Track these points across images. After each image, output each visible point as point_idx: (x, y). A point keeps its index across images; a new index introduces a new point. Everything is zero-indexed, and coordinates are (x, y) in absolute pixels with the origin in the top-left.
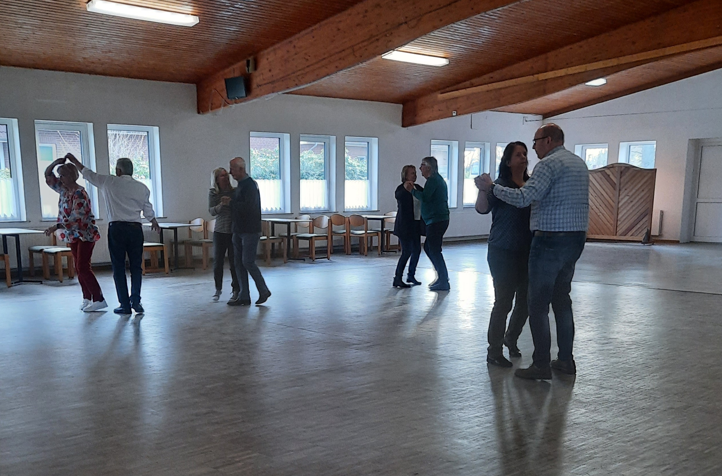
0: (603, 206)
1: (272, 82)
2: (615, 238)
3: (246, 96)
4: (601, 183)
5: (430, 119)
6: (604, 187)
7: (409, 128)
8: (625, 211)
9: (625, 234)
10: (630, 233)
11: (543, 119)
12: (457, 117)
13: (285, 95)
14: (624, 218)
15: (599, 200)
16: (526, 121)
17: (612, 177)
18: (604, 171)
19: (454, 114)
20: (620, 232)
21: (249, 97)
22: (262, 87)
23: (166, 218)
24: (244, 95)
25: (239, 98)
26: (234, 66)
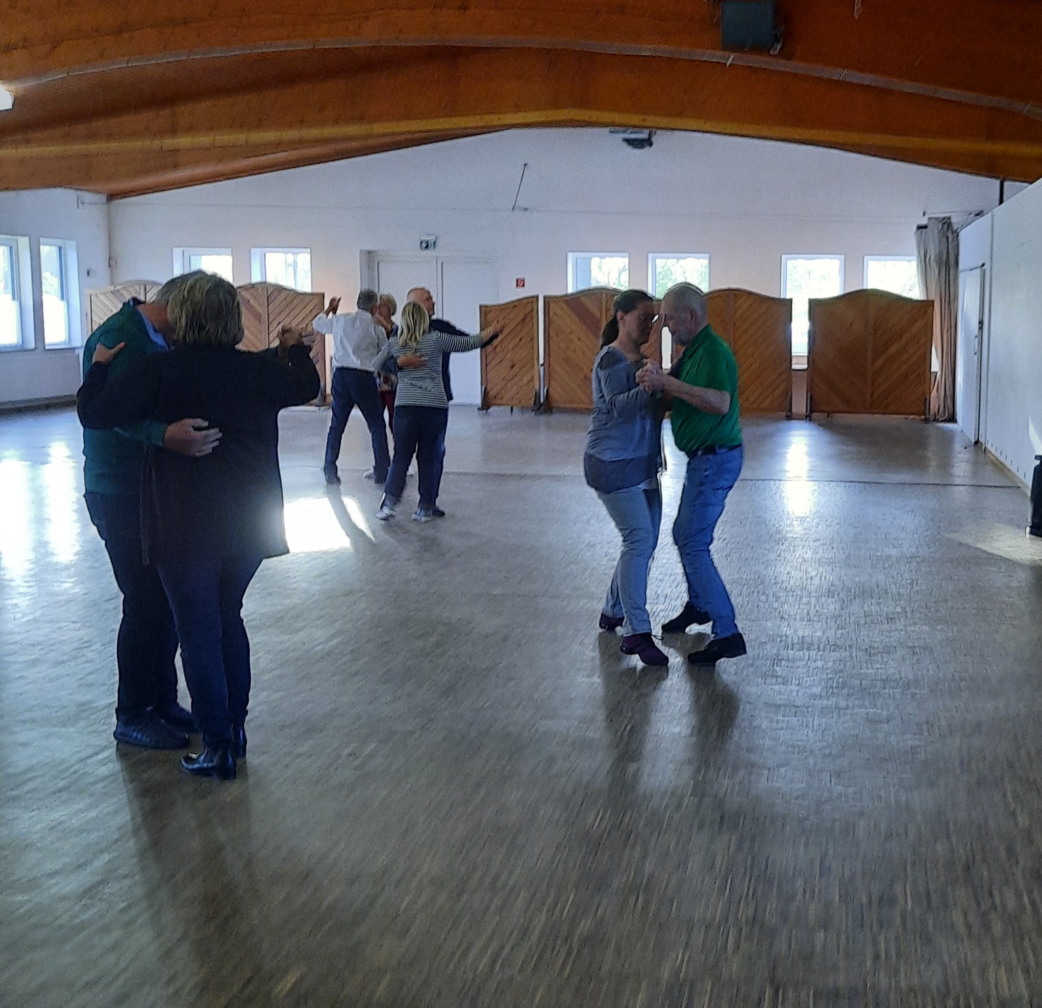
11: (108, 201)
16: (83, 203)
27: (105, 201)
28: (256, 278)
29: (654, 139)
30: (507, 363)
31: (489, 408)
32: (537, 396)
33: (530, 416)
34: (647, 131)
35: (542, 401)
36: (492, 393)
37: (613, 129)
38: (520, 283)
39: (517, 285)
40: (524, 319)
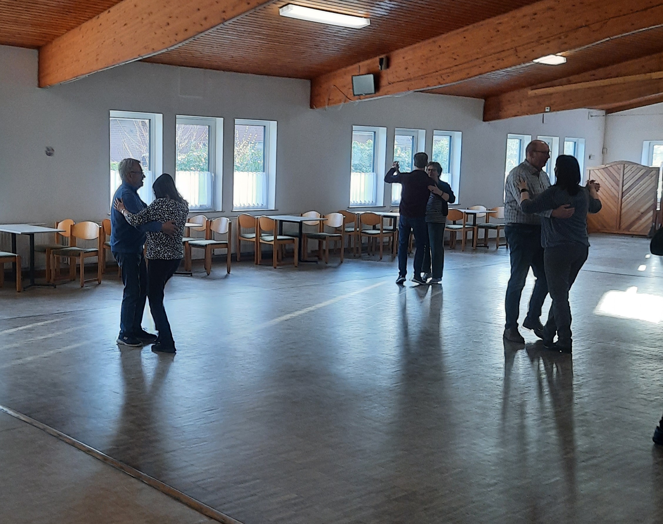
1: (409, 80)
3: (375, 93)
5: (518, 114)
7: (491, 122)
11: (606, 114)
13: (416, 93)
16: (592, 116)
19: (547, 110)
20: (624, 226)
21: (377, 94)
22: (394, 85)
23: (277, 210)
24: (373, 91)
25: (366, 94)
26: (361, 64)
27: (604, 114)
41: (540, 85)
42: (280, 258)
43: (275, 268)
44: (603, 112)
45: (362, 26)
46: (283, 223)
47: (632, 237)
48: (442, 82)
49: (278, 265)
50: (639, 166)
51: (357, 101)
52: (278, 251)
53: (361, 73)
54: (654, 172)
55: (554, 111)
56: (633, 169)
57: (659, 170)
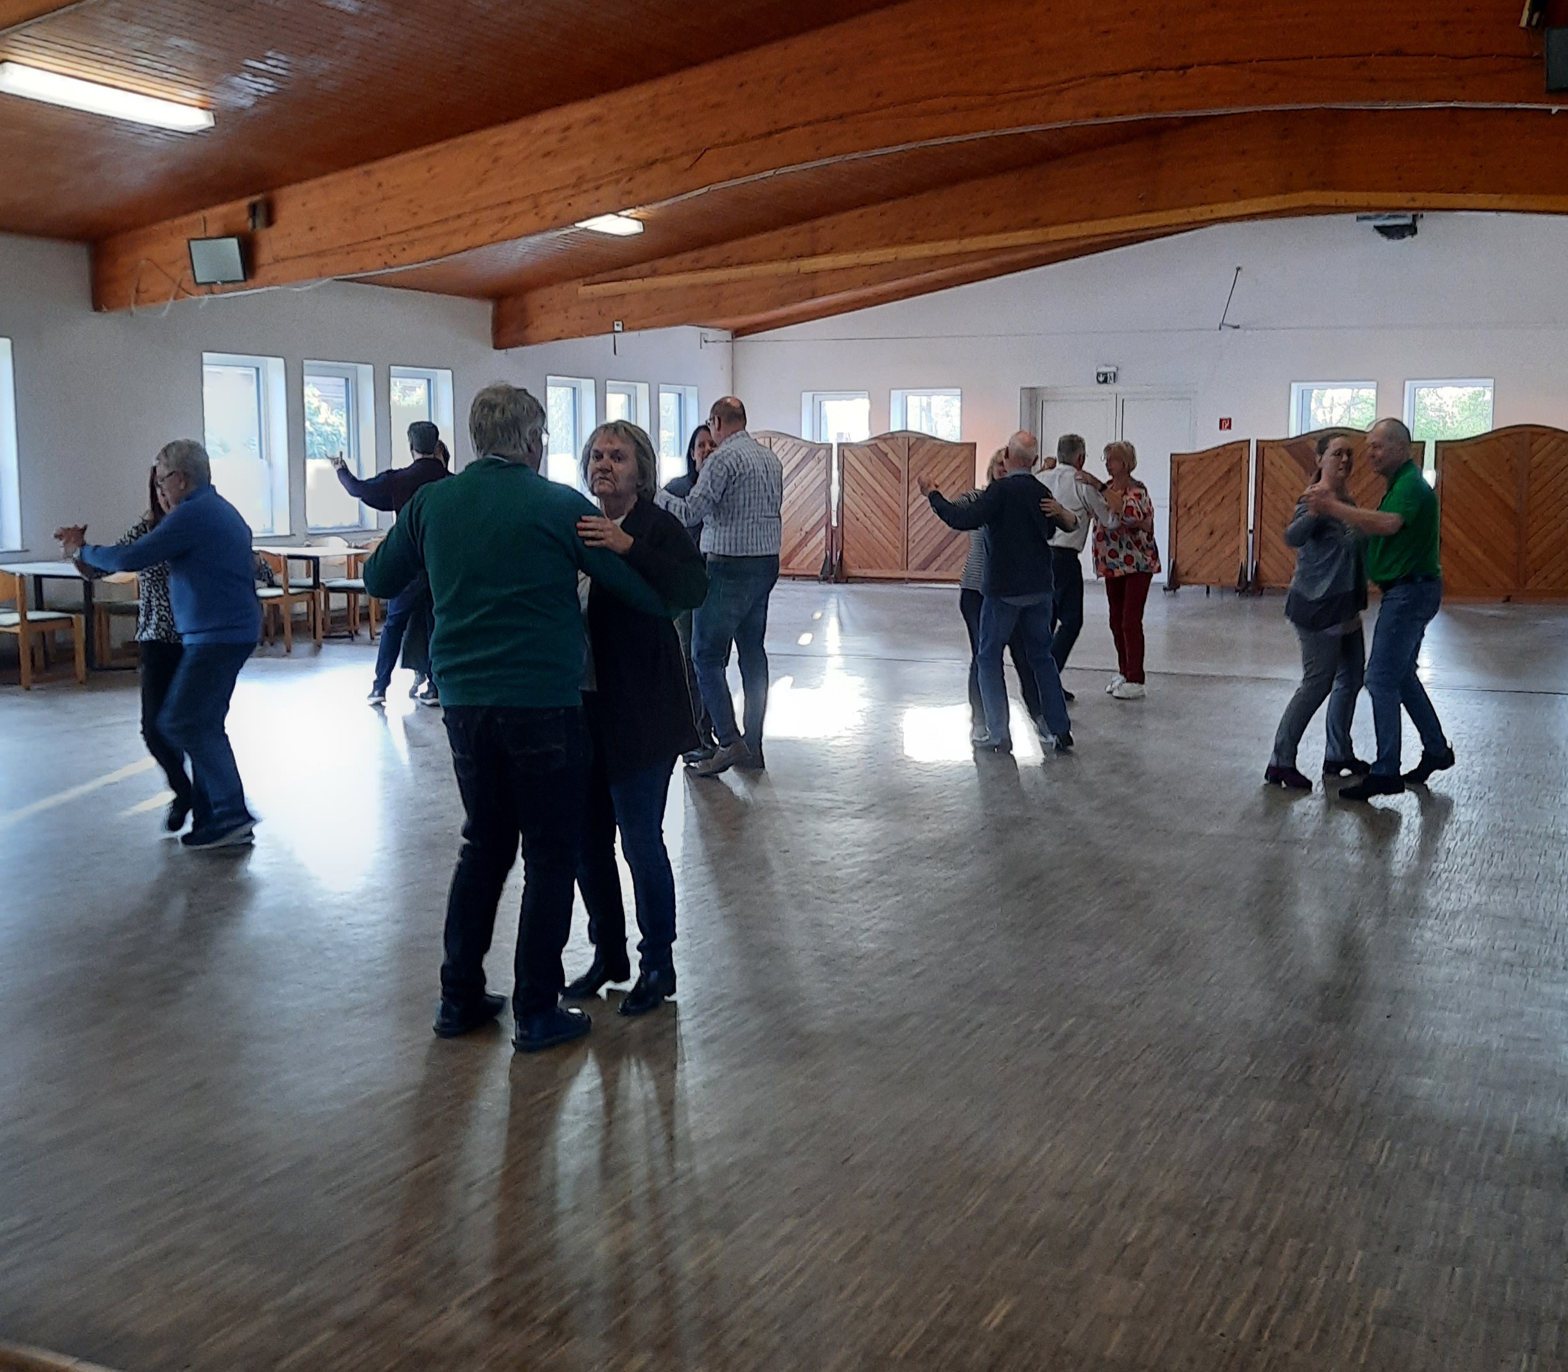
0: (879, 513)
1: (320, 254)
2: (906, 574)
3: (245, 280)
4: (871, 469)
5: (561, 335)
6: (879, 477)
7: (510, 350)
8: (922, 523)
9: (924, 566)
10: (935, 565)
11: (733, 338)
12: (624, 334)
13: (339, 283)
14: (922, 535)
15: (869, 501)
16: (706, 341)
17: (891, 455)
18: (876, 444)
19: (617, 328)
20: (915, 561)
21: (250, 282)
22: (288, 263)
23: (27, 551)
24: (241, 277)
25: (224, 282)
26: (206, 213)
27: (730, 338)
28: (895, 426)
29: (1419, 225)
30: (1205, 529)
31: (1179, 587)
32: (1243, 572)
33: (1231, 599)
34: (1410, 214)
35: (1249, 579)
36: (1183, 569)
37: (1361, 214)
38: (1226, 424)
39: (1221, 428)
40: (1229, 471)
41: (598, 277)
42: (40, 662)
43: (28, 689)
44: (727, 335)
45: (196, 126)
46: (44, 581)
47: (794, 579)
48: (392, 262)
49: (35, 682)
50: (797, 441)
51: (207, 297)
52: (32, 650)
53: (208, 235)
54: (822, 453)
55: (631, 329)
56: (786, 448)
57: (831, 449)
